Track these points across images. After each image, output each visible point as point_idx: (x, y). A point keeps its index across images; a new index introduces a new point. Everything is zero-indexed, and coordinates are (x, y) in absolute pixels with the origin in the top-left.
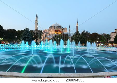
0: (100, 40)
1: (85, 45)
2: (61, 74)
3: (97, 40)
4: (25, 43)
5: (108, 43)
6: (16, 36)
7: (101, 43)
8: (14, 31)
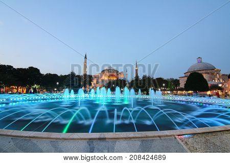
0: (166, 86)
1: (148, 94)
2: (117, 133)
3: (163, 87)
4: (70, 92)
5: (177, 90)
6: (58, 83)
7: (168, 91)
8: (55, 75)
